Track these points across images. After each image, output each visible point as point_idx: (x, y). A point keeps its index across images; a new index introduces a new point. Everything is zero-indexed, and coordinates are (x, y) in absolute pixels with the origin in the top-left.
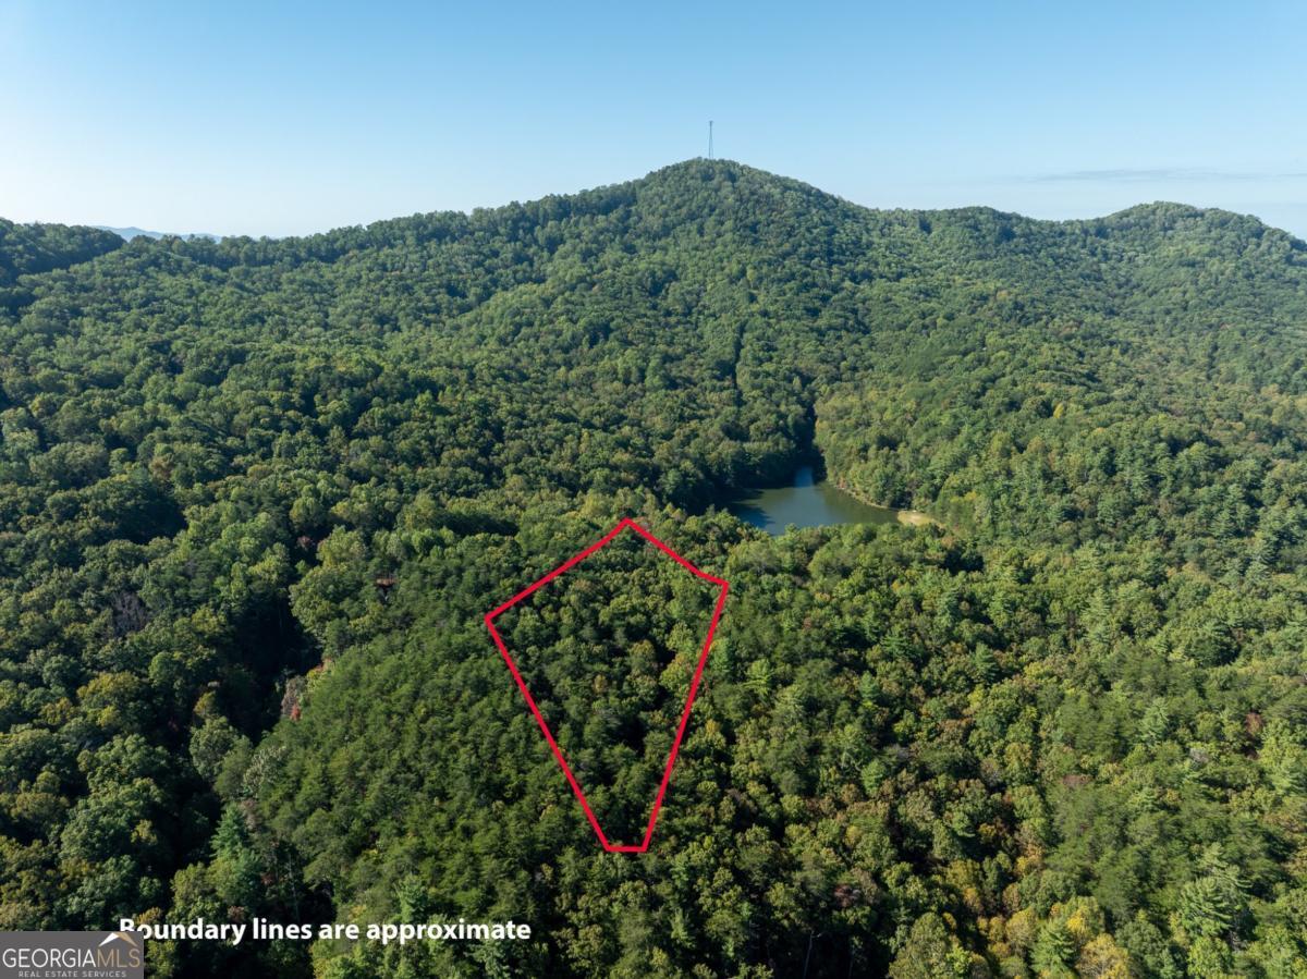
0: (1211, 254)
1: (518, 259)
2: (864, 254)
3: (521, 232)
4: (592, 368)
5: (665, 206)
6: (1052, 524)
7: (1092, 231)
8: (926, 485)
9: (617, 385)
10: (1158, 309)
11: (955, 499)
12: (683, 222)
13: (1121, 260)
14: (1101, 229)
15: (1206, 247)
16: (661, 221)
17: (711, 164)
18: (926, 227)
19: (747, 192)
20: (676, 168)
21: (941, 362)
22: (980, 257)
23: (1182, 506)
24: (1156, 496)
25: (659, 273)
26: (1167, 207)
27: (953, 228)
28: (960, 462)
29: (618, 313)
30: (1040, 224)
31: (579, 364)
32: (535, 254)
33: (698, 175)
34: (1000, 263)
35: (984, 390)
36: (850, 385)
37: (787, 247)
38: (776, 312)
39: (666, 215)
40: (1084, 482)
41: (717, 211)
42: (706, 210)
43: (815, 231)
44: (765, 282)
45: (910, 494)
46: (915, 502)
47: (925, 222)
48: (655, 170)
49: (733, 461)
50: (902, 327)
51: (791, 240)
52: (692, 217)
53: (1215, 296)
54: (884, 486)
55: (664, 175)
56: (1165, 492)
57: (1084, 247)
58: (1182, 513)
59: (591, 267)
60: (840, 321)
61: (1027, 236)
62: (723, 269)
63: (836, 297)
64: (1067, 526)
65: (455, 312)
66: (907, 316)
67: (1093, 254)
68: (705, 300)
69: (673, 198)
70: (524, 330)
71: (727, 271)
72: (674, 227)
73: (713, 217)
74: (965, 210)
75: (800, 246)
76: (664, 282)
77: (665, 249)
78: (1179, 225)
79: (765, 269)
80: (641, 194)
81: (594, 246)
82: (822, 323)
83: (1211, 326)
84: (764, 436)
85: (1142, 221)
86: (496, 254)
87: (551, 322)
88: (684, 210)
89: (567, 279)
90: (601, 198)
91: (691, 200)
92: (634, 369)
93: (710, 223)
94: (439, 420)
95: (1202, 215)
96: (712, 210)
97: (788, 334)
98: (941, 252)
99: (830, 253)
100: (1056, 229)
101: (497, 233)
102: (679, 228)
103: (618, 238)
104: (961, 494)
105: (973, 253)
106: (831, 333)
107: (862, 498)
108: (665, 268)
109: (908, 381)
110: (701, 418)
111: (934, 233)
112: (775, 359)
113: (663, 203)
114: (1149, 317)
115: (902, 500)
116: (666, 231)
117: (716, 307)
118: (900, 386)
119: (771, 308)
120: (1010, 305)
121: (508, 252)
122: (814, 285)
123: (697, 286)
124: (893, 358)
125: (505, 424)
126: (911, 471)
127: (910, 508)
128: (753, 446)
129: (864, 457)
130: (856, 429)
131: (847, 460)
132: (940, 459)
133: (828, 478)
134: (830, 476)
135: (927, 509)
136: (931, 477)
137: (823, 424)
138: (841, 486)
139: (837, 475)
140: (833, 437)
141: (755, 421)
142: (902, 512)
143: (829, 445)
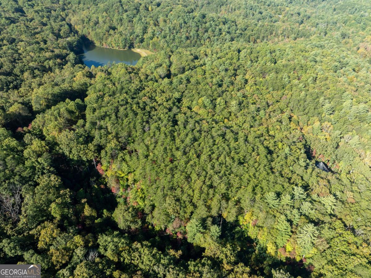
8: (138, 39)
11: (151, 41)
23: (205, 30)
28: (145, 31)
35: (122, 5)
36: (71, 11)
45: (133, 43)
46: (136, 45)
49: (68, 46)
54: (125, 42)
58: (207, 31)
84: (68, 35)
107: (116, 48)
115: (131, 45)
126: (131, 36)
127: (134, 48)
128: (69, 39)
129: (110, 35)
130: (95, 25)
131: (105, 37)
132: (138, 29)
133: (96, 45)
134: (97, 44)
135: (141, 47)
136: (137, 36)
137: (79, 26)
138: (105, 46)
139: (101, 43)
140: (90, 30)
141: (60, 30)
142: (133, 50)
143: (89, 34)
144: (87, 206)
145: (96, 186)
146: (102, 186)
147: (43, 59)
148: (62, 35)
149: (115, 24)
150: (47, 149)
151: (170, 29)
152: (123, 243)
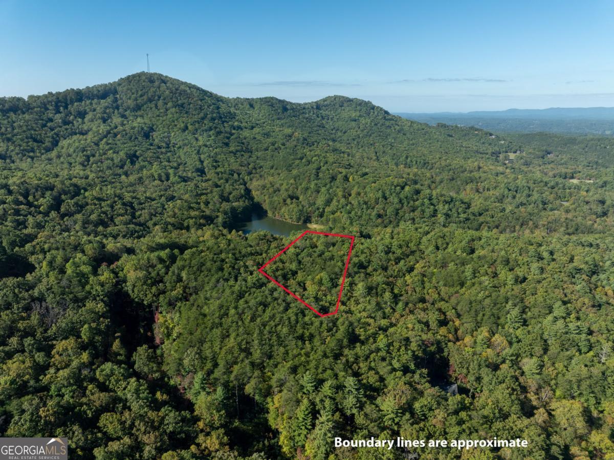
0: (360, 116)
1: (66, 123)
2: (235, 118)
3: (61, 108)
4: (140, 175)
5: (135, 95)
6: (374, 221)
7: (315, 107)
8: (317, 212)
9: (157, 182)
10: (350, 138)
11: (332, 216)
12: (146, 103)
13: (328, 119)
14: (318, 106)
15: (358, 114)
16: (135, 103)
17: (152, 75)
18: (252, 106)
19: (174, 89)
20: (134, 76)
21: (293, 163)
22: (279, 119)
23: (412, 209)
24: (403, 206)
25: (145, 128)
26: (340, 97)
27: (263, 106)
28: (328, 202)
29: (137, 148)
30: (294, 104)
31: (132, 174)
32: (73, 120)
33: (147, 80)
34: (287, 121)
35: (318, 173)
36: (258, 175)
37: (202, 115)
38: (211, 145)
39: (136, 99)
40: (377, 204)
41: (162, 98)
42: (156, 98)
43: (211, 107)
44: (199, 131)
45: (310, 217)
46: (313, 220)
47: (251, 103)
48: (123, 77)
49: (231, 212)
50: (266, 149)
51: (203, 111)
52: (150, 100)
53: (368, 133)
54: (300, 214)
55: (129, 79)
56: (406, 204)
57: (314, 114)
58: (413, 211)
59: (110, 126)
60: (239, 148)
61: (293, 109)
62: (176, 125)
63: (233, 137)
64: (380, 220)
65: (43, 151)
66: (266, 145)
67: (318, 117)
68: (173, 141)
69: (137, 91)
70: (92, 159)
71: (178, 126)
72: (143, 105)
73: (161, 101)
74: (266, 98)
75: (207, 114)
76: (149, 132)
77: (142, 116)
78: (345, 104)
79: (197, 125)
80: (119, 89)
81: (105, 115)
82: (232, 149)
83: (371, 144)
84: (237, 200)
85: (332, 103)
86: (51, 120)
87: (105, 154)
88: (145, 97)
89: (100, 132)
90: (99, 91)
91: (147, 92)
92: (163, 174)
93: (160, 103)
94: (103, 204)
95: (352, 101)
96: (159, 97)
97: (220, 154)
98: (262, 116)
99: (221, 118)
100: (302, 106)
101: (47, 109)
102: (145, 106)
103: (116, 111)
104: (333, 214)
105: (275, 117)
106: (238, 153)
107: (289, 221)
108: (147, 125)
109: (282, 172)
110: (206, 194)
111: (256, 108)
112: (221, 166)
113: (133, 94)
114: (348, 142)
115: (307, 220)
116: (138, 108)
117: (181, 143)
118: (279, 174)
119: (208, 143)
120: (302, 139)
121: (58, 118)
122: (221, 132)
123: (166, 134)
124: (269, 163)
125: (133, 203)
126: (309, 207)
127: (311, 223)
128: (235, 204)
129: (286, 204)
130: (275, 193)
131: (279, 206)
132: (320, 201)
133: (268, 215)
134: (270, 214)
135: (319, 222)
136: (318, 209)
137: (257, 193)
138: (277, 218)
139: (274, 213)
140: (266, 198)
141: (230, 194)
142: (309, 225)
143: (265, 201)
144: (117, 341)
145: (142, 331)
146: (149, 334)
147: (184, 217)
148: (231, 199)
149: (298, 193)
150: (113, 282)
151: (359, 204)
152: (120, 373)
